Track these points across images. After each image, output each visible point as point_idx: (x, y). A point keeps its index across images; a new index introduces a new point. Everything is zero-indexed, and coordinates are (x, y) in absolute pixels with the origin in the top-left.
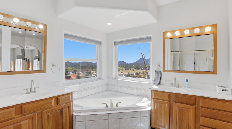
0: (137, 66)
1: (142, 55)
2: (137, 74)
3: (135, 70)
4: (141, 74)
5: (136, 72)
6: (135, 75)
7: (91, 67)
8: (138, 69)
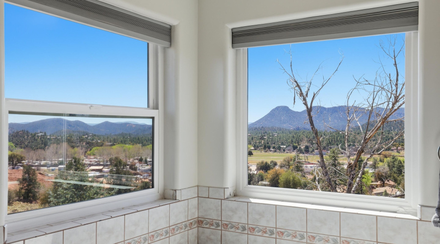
0: (262, 138)
1: (301, 94)
2: (265, 167)
3: (254, 152)
4: (277, 167)
5: (260, 160)
6: (255, 172)
7: (81, 140)
8: (267, 148)
